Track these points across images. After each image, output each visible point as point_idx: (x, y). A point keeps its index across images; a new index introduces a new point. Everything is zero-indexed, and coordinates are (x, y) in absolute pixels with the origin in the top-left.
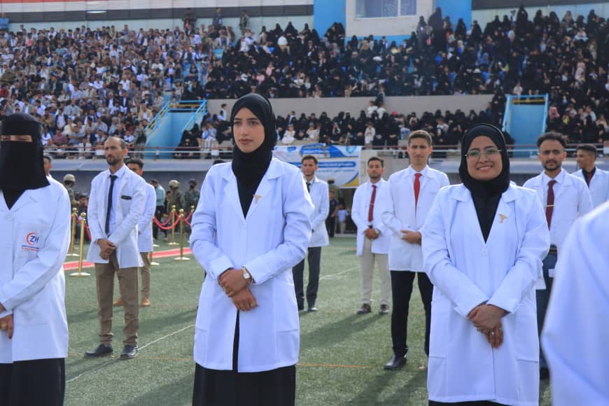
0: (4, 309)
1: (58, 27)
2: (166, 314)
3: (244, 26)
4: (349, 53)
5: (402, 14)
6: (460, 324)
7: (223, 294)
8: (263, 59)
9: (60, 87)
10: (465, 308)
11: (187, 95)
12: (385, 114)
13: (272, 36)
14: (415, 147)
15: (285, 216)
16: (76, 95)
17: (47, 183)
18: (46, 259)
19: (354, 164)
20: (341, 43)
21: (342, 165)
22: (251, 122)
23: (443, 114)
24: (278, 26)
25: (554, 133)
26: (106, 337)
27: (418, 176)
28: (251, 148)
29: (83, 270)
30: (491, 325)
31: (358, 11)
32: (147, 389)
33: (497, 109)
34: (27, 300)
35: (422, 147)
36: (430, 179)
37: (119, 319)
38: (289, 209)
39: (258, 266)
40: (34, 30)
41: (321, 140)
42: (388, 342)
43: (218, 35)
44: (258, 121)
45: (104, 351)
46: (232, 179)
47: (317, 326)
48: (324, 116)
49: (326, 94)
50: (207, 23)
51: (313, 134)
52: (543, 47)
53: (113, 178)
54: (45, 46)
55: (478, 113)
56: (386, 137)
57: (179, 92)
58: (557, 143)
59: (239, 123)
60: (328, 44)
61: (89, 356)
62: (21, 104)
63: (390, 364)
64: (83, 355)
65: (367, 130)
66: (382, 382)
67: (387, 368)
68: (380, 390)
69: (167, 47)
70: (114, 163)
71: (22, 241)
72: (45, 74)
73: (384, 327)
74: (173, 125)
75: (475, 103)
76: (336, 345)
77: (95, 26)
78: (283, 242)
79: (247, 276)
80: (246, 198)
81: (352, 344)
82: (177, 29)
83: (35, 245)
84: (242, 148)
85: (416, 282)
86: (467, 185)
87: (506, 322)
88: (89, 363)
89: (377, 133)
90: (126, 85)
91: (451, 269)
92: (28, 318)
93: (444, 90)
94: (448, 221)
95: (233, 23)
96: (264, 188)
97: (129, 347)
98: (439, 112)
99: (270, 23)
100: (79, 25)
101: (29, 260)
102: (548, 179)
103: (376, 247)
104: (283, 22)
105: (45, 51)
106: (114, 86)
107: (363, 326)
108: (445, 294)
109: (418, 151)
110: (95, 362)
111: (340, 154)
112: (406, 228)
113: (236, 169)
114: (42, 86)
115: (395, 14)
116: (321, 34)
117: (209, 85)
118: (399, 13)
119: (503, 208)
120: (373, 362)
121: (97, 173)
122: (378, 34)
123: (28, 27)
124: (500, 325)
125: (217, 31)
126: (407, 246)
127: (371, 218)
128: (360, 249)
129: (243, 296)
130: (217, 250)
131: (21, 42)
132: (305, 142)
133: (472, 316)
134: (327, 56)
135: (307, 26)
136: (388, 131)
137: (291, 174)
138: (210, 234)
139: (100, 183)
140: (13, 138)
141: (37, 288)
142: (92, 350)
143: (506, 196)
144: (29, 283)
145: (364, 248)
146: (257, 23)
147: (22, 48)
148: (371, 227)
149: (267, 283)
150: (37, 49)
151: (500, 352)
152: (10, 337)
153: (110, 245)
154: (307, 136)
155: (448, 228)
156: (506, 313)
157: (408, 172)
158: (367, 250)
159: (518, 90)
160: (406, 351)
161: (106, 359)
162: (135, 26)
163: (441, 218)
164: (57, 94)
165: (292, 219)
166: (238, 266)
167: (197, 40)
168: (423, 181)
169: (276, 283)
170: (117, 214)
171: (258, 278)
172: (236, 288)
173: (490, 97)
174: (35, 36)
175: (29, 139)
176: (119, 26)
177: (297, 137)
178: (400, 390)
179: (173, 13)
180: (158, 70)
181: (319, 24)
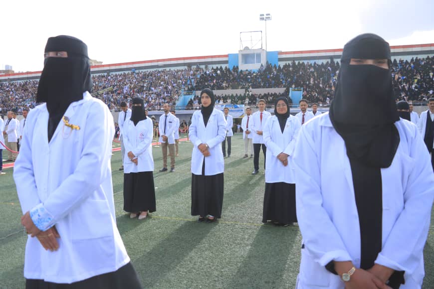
0: (134, 157)
1: (149, 70)
2: (183, 158)
3: (206, 67)
4: (240, 76)
5: (256, 63)
6: (275, 159)
7: (199, 152)
8: (212, 78)
9: (150, 88)
10: (276, 155)
11: (189, 90)
12: (252, 94)
13: (215, 71)
14: (260, 104)
15: (218, 127)
16: (155, 91)
17: (146, 118)
18: (146, 141)
19: (242, 110)
20: (237, 72)
21: (238, 111)
22: (207, 97)
23: (270, 94)
24: (217, 67)
25: (305, 100)
26: (165, 165)
27: (261, 113)
28: (207, 105)
29: (158, 145)
30: (284, 159)
31: (242, 62)
32: (178, 181)
33: (287, 92)
34: (142, 153)
35: (263, 104)
36: (265, 115)
37: (169, 160)
38: (219, 124)
39: (210, 143)
40: (142, 72)
41: (232, 103)
42: (253, 166)
43: (198, 71)
44: (209, 97)
45: (165, 170)
46: (201, 115)
47: (231, 161)
48: (232, 95)
49: (233, 88)
50: (195, 67)
51: (229, 101)
52: (301, 73)
53: (166, 116)
54: (145, 76)
55: (281, 93)
56: (252, 101)
57: (186, 89)
58: (305, 102)
59: (203, 97)
60: (233, 73)
61: (160, 171)
62: (138, 95)
63: (254, 173)
64: (158, 171)
65: (246, 100)
66: (251, 178)
67: (253, 174)
68: (250, 181)
69: (183, 75)
70: (166, 112)
71: (139, 136)
72: (145, 85)
73: (252, 161)
74: (185, 99)
75: (280, 90)
76: (237, 167)
77: (160, 69)
78: (218, 135)
79: (207, 146)
80: (206, 121)
81: (242, 167)
82: (186, 69)
83: (143, 137)
84: (204, 106)
85: (261, 147)
86: (277, 116)
87: (289, 159)
88: (160, 173)
89: (249, 100)
90: (170, 87)
91: (272, 142)
92: (141, 159)
93: (270, 87)
94: (271, 127)
95: (203, 67)
96: (211, 118)
97: (172, 169)
98: (269, 93)
99: (215, 66)
100: (155, 69)
101: (142, 141)
102: (302, 114)
103: (249, 136)
104: (219, 66)
105: (145, 78)
106: (166, 88)
107: (245, 161)
108: (270, 150)
109: (261, 105)
110: (163, 173)
111: (237, 107)
112: (258, 130)
113: (202, 112)
114: (145, 89)
115: (254, 63)
116: (231, 69)
117: (196, 86)
119: (288, 123)
120: (248, 172)
121: (161, 115)
122: (249, 69)
123: (141, 71)
124: (287, 160)
125: (198, 69)
126: (258, 135)
127: (247, 127)
128: (244, 137)
129: (206, 152)
130: (197, 138)
131: (138, 75)
132: (226, 104)
133: (278, 157)
134: (233, 76)
135: (226, 67)
136: (253, 100)
137: (220, 113)
138: (195, 133)
139: (162, 118)
140: (136, 105)
141: (143, 150)
142: (161, 169)
143: (289, 119)
144: (142, 148)
145: (245, 137)
146: (210, 67)
147: (139, 77)
148: (247, 130)
149: (213, 148)
150: (143, 78)
151: (286, 168)
152: (137, 165)
153: (166, 137)
154: (227, 102)
155: (271, 129)
156: (289, 156)
157: (258, 112)
158: (246, 137)
159: (293, 86)
160: (258, 169)
161: (166, 172)
162: (173, 69)
163: (268, 126)
164: (149, 91)
165: (220, 128)
166: (204, 143)
167: (192, 72)
168: (263, 115)
169: (216, 148)
170: (168, 127)
171: (210, 146)
172: (204, 150)
173: (285, 89)
174: (143, 74)
175: (140, 105)
176: (168, 69)
177: (224, 102)
178: (257, 180)
179: (184, 64)
180: (179, 82)
181: (230, 66)
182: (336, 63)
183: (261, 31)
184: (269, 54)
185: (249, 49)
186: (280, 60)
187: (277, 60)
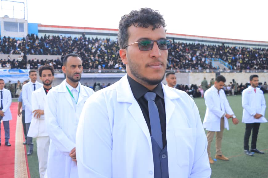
5: (20, 31)
21: (23, 76)
31: (4, 29)
65: (27, 65)
89: (31, 65)
93: (45, 53)
115: (17, 31)
118: (19, 30)
136: (34, 65)
154: (6, 66)
182: (87, 38)
183: (24, 3)
184: (30, 25)
185: (9, 18)
186: (40, 31)
187: (37, 31)
